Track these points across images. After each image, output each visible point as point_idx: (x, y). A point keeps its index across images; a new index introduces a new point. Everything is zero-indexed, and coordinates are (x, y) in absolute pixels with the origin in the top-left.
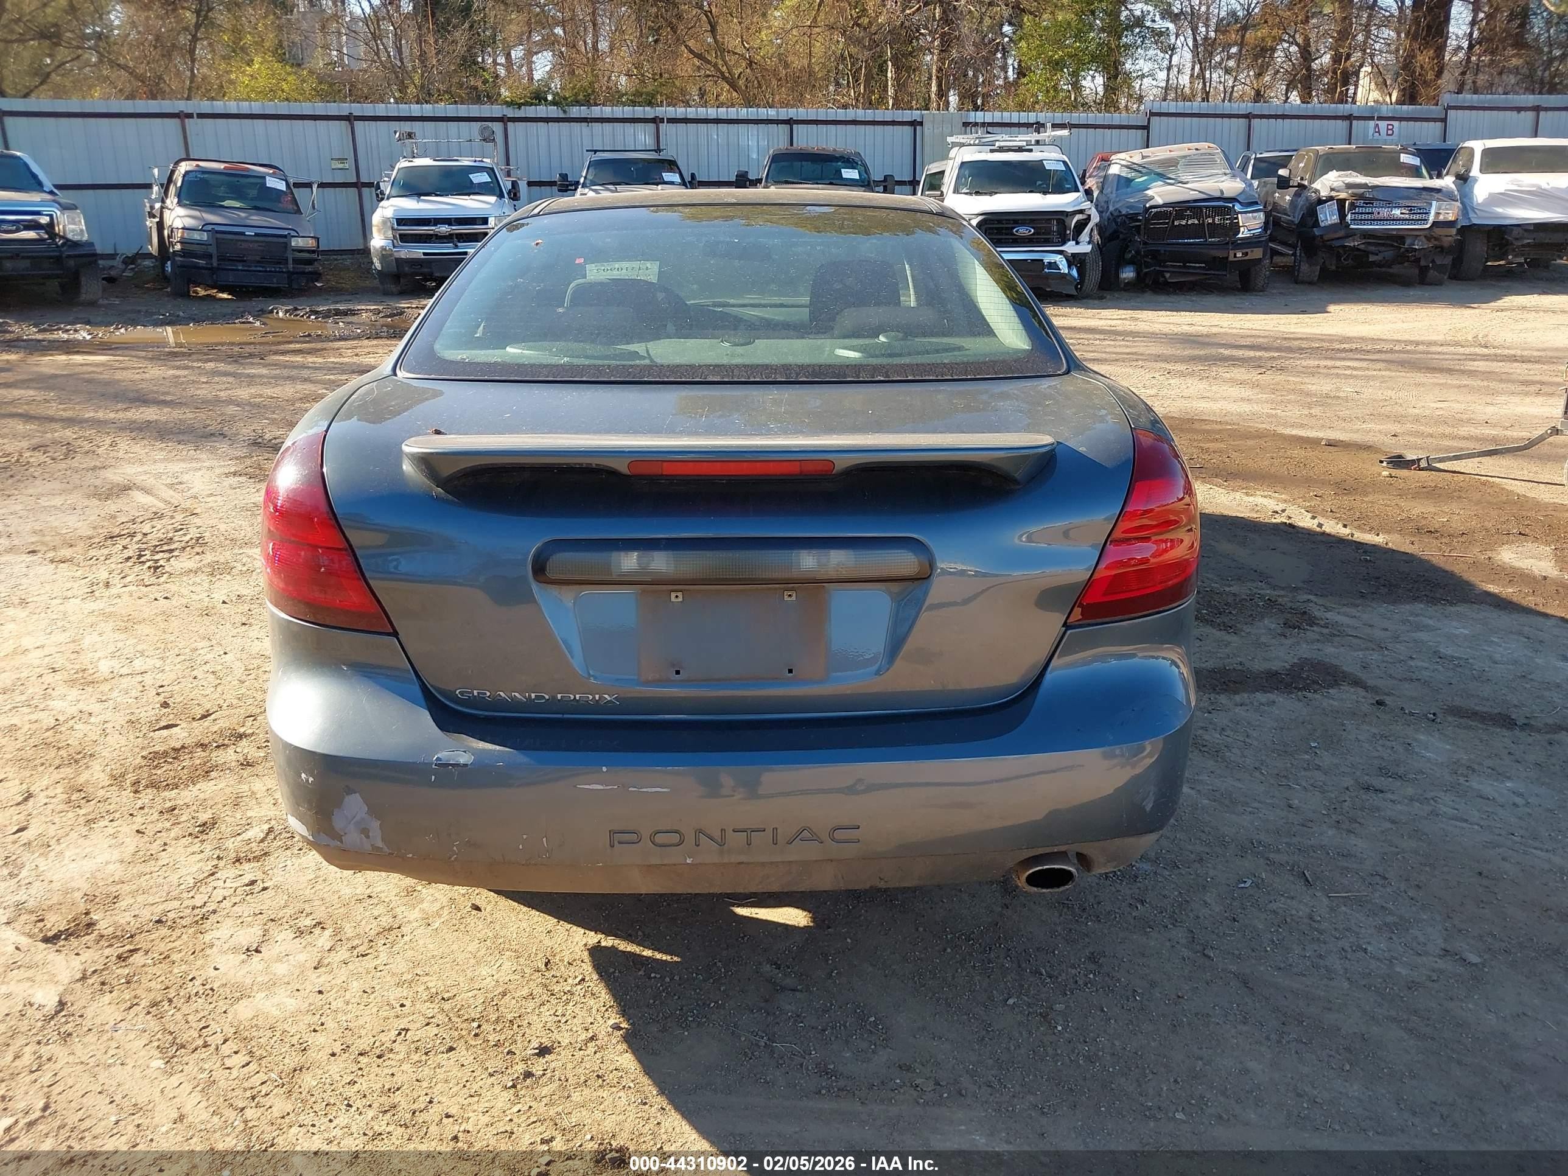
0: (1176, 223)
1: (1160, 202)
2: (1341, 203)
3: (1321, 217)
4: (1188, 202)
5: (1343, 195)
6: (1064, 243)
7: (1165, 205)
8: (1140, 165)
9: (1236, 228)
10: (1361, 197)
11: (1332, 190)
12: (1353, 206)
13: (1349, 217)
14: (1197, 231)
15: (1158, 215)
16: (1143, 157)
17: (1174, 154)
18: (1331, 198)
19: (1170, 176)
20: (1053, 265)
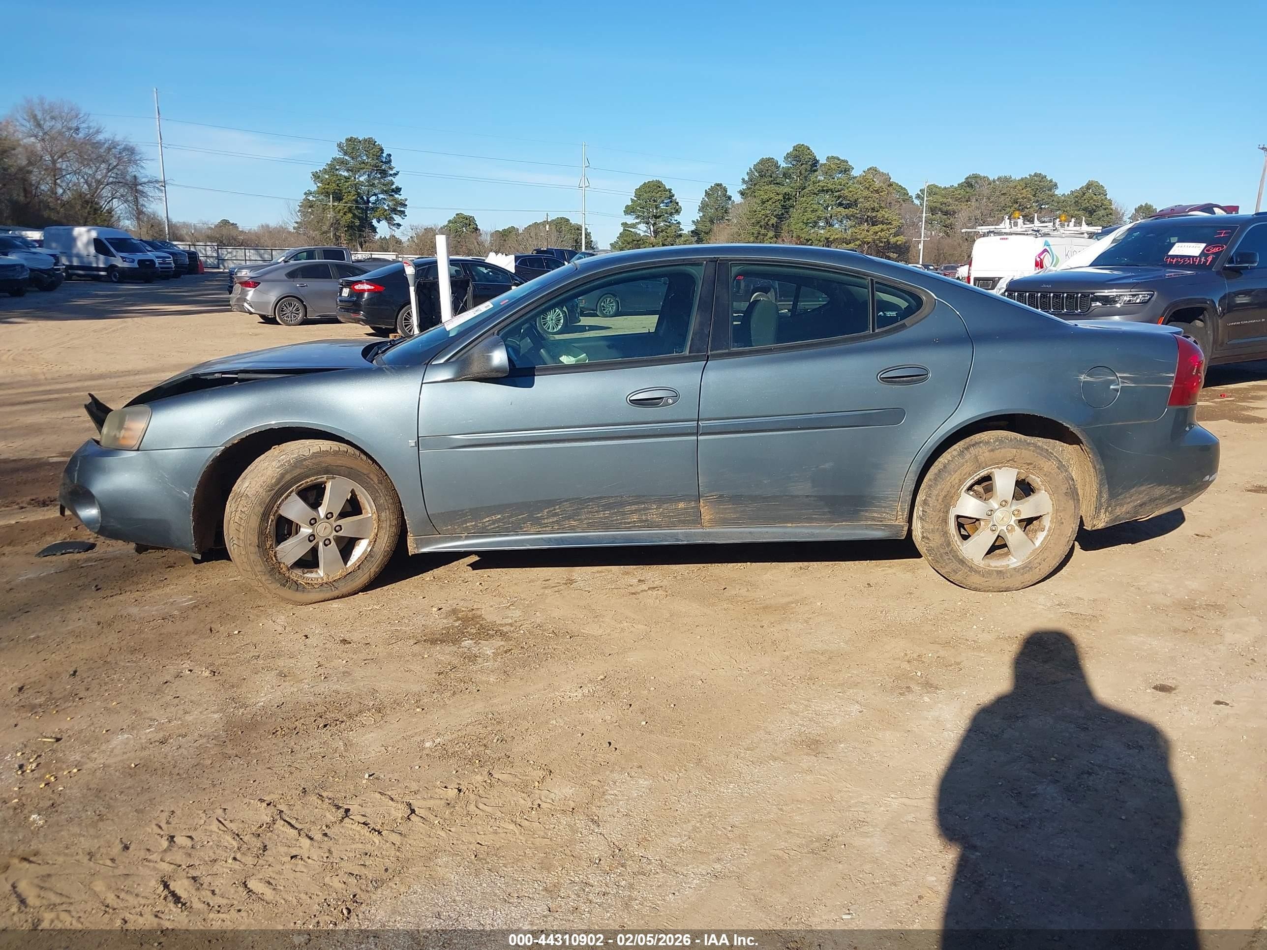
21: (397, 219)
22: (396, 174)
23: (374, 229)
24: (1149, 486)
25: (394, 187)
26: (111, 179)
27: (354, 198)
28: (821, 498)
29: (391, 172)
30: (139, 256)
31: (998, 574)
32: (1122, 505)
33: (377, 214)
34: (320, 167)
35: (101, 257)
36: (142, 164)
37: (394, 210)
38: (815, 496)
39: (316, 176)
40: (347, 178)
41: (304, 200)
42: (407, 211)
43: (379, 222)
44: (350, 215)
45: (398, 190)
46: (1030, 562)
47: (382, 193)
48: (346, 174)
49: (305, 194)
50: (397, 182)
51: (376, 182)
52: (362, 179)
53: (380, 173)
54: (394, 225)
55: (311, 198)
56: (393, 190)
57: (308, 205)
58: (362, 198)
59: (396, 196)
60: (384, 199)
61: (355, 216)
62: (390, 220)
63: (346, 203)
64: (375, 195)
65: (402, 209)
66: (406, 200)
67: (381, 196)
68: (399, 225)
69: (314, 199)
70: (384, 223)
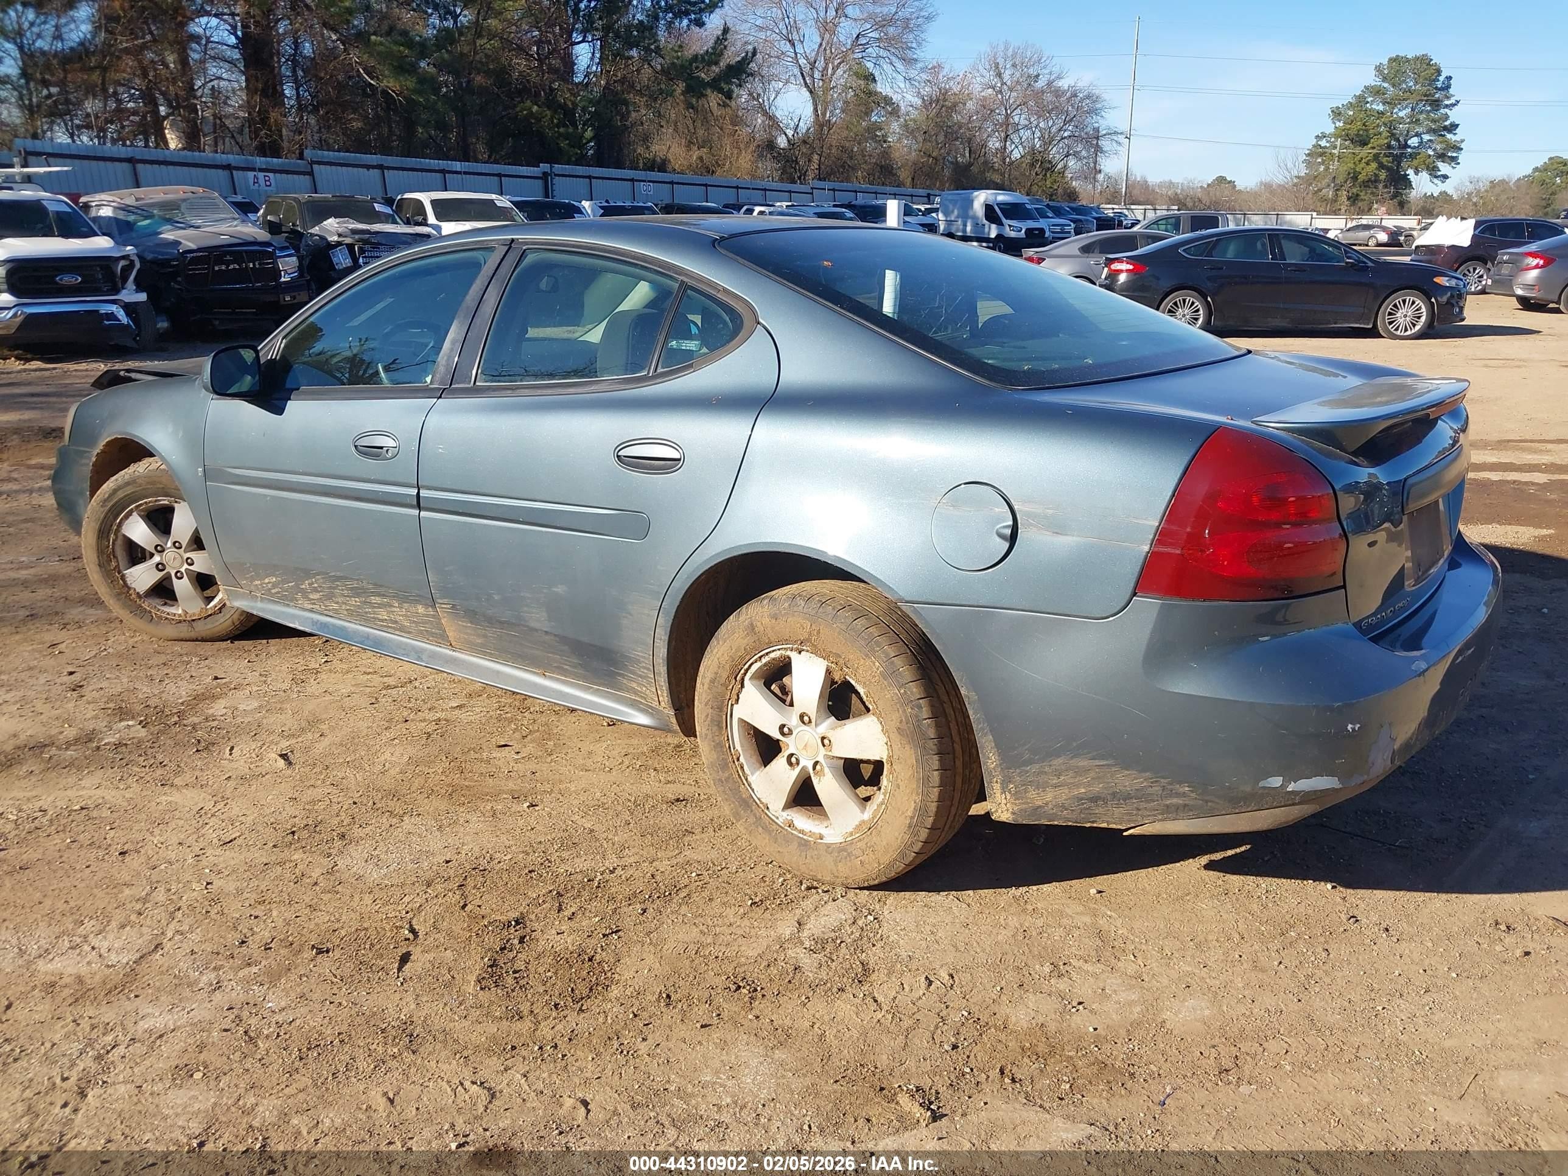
0: (217, 268)
1: (193, 246)
2: (350, 247)
3: (335, 260)
4: (223, 246)
5: (348, 240)
6: (117, 291)
7: (199, 250)
8: (137, 208)
9: (277, 273)
10: (365, 242)
11: (340, 235)
12: (362, 251)
13: (361, 260)
14: (242, 275)
15: (195, 261)
16: (137, 200)
17: (170, 197)
18: (339, 244)
19: (177, 219)
20: (111, 316)
21: (1444, 168)
22: (1453, 105)
23: (1408, 184)
24: (1097, 762)
25: (1447, 123)
26: (1066, 134)
27: (1386, 141)
28: (563, 640)
29: (1447, 102)
30: (1031, 224)
31: (800, 845)
32: (1042, 787)
33: (1415, 162)
34: (1342, 100)
35: (994, 226)
36: (1103, 113)
37: (1442, 157)
38: (555, 635)
39: (1337, 113)
40: (1381, 114)
41: (1314, 146)
42: (1462, 157)
43: (1417, 173)
44: (1374, 165)
45: (1452, 128)
46: (852, 843)
47: (1427, 133)
48: (1381, 108)
49: (1317, 137)
50: (1454, 115)
51: (1422, 117)
52: (1401, 114)
53: (1430, 105)
54: (1439, 176)
55: (1323, 143)
56: (1445, 128)
57: (1317, 153)
58: (1398, 140)
59: (1449, 136)
60: (1430, 141)
61: (1381, 166)
62: (1433, 171)
63: (1373, 148)
64: (1417, 135)
65: (1454, 155)
66: (1463, 141)
67: (1426, 137)
68: (1445, 177)
69: (1328, 145)
70: (1424, 175)
